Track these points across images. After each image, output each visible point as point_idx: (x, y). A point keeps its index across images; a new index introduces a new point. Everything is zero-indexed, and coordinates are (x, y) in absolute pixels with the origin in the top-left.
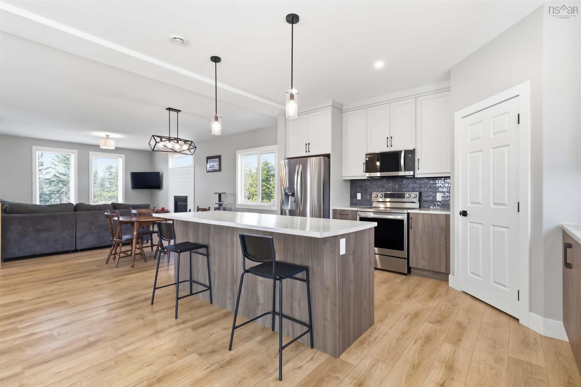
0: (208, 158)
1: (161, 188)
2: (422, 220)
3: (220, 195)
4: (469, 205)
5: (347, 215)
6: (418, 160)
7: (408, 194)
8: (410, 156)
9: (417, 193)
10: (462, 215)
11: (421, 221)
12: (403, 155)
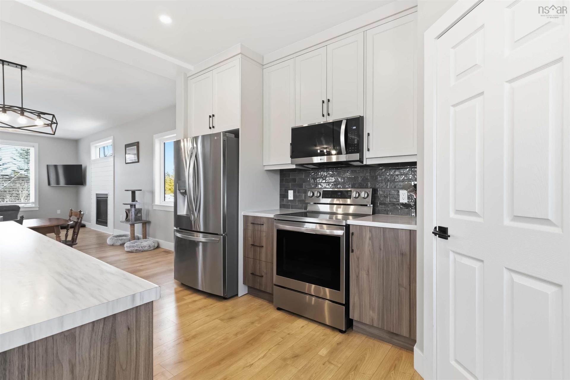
0: (127, 146)
1: (84, 184)
2: (370, 239)
3: (133, 193)
4: (452, 215)
5: (262, 226)
6: (369, 134)
7: (355, 192)
8: (355, 127)
9: (370, 191)
10: (437, 235)
11: (367, 241)
12: (343, 127)
